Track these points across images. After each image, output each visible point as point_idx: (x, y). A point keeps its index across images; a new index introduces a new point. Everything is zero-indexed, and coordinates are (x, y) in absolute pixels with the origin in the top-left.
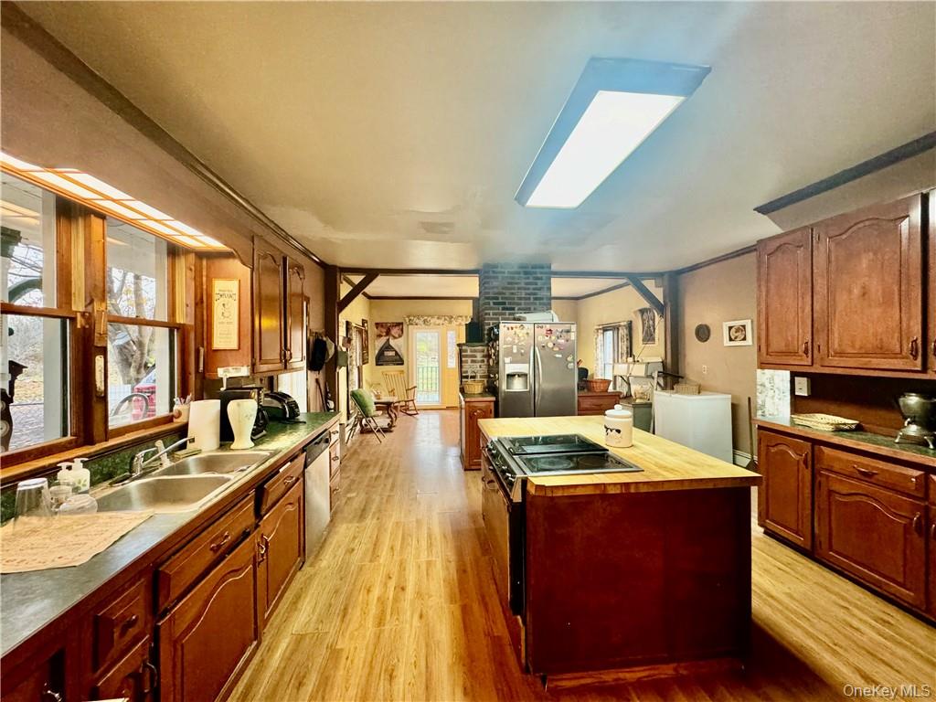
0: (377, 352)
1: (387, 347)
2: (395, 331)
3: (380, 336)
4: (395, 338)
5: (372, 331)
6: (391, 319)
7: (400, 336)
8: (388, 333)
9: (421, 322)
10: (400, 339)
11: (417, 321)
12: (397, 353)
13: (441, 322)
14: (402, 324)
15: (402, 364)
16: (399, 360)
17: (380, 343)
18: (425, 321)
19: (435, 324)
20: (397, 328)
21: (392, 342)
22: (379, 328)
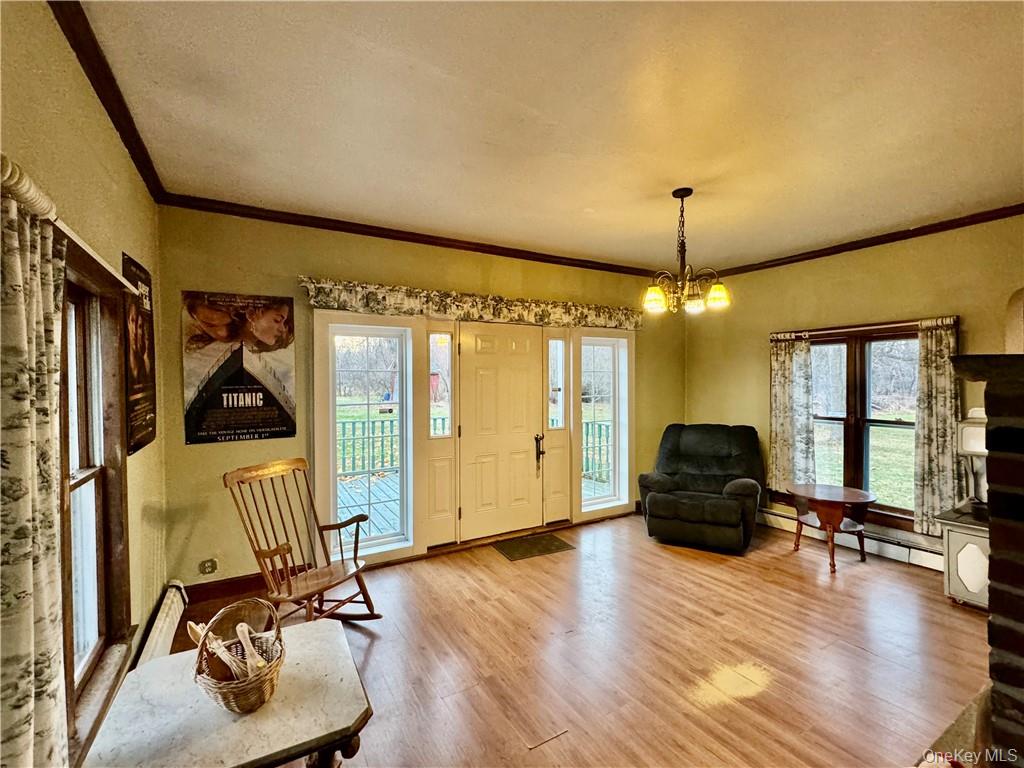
0: (190, 394)
1: (234, 376)
2: (263, 325)
3: (203, 339)
4: (262, 347)
5: (170, 321)
6: (249, 284)
7: (282, 343)
8: (237, 330)
9: (355, 301)
10: (281, 353)
11: (344, 296)
12: (269, 398)
13: (414, 304)
14: (289, 302)
15: (290, 432)
16: (276, 421)
17: (204, 364)
18: (368, 299)
19: (398, 310)
20: (271, 315)
21: (252, 362)
22: (204, 312)
